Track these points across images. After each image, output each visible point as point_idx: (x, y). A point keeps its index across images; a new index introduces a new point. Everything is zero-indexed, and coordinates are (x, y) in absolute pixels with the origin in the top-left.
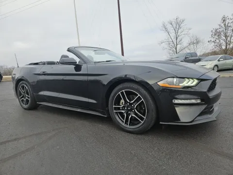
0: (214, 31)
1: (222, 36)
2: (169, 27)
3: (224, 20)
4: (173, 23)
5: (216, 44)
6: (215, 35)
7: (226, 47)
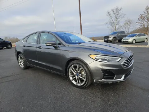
0: (140, 16)
1: (145, 19)
2: (112, 13)
3: (147, 9)
4: (114, 10)
5: (141, 24)
6: (141, 18)
7: (148, 26)
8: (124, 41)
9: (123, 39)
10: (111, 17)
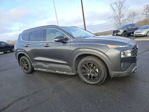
4: (117, 3)
5: (147, 15)
6: (146, 9)
8: (137, 34)
9: (135, 32)
10: (114, 10)
